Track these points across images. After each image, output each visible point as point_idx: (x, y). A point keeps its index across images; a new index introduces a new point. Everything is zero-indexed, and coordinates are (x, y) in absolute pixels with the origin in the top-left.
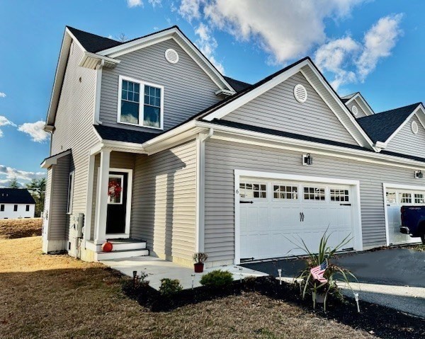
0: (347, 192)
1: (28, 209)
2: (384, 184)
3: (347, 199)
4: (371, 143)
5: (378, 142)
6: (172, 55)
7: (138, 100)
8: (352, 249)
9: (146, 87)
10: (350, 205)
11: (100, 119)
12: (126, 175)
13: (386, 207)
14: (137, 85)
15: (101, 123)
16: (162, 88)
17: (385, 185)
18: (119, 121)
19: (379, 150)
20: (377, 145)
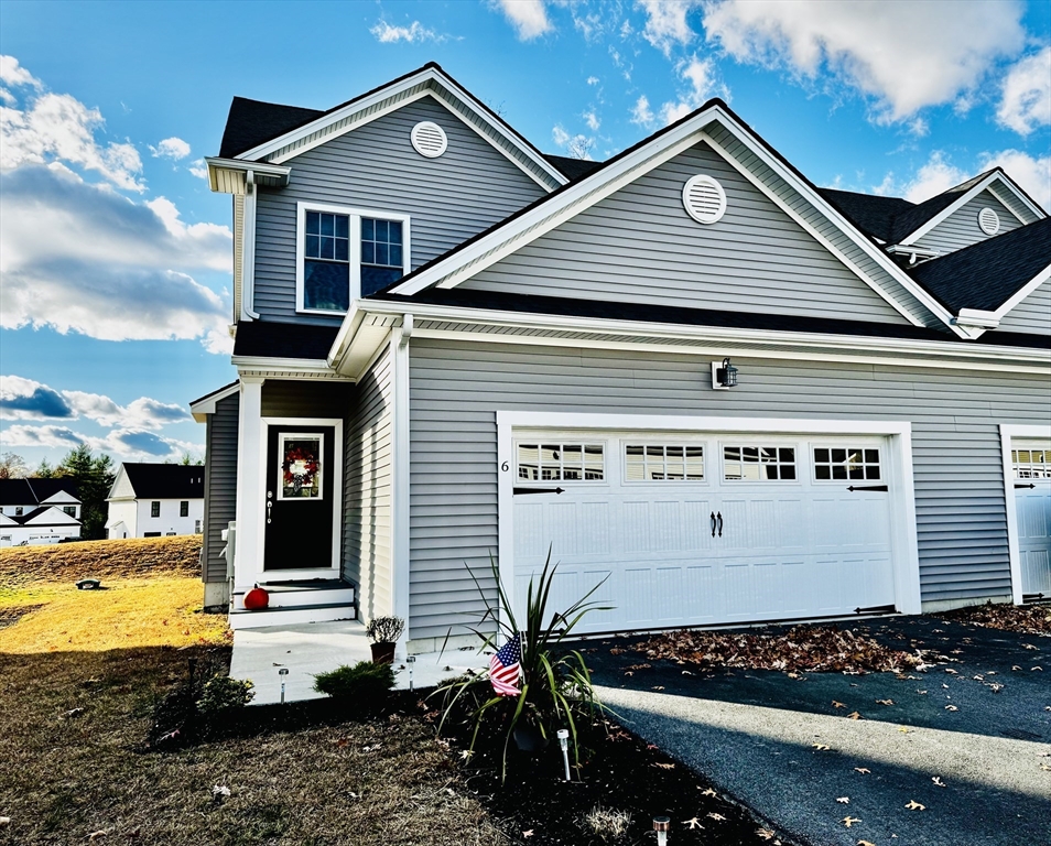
0: (873, 455)
1: (184, 511)
2: (1002, 427)
3: (874, 473)
4: (943, 315)
5: (963, 312)
6: (429, 137)
7: (346, 257)
8: (891, 609)
9: (366, 222)
10: (884, 488)
11: (256, 309)
12: (329, 432)
13: (1010, 492)
14: (344, 220)
15: (257, 316)
16: (406, 219)
17: (1008, 430)
18: (300, 308)
19: (976, 334)
20: (960, 320)
